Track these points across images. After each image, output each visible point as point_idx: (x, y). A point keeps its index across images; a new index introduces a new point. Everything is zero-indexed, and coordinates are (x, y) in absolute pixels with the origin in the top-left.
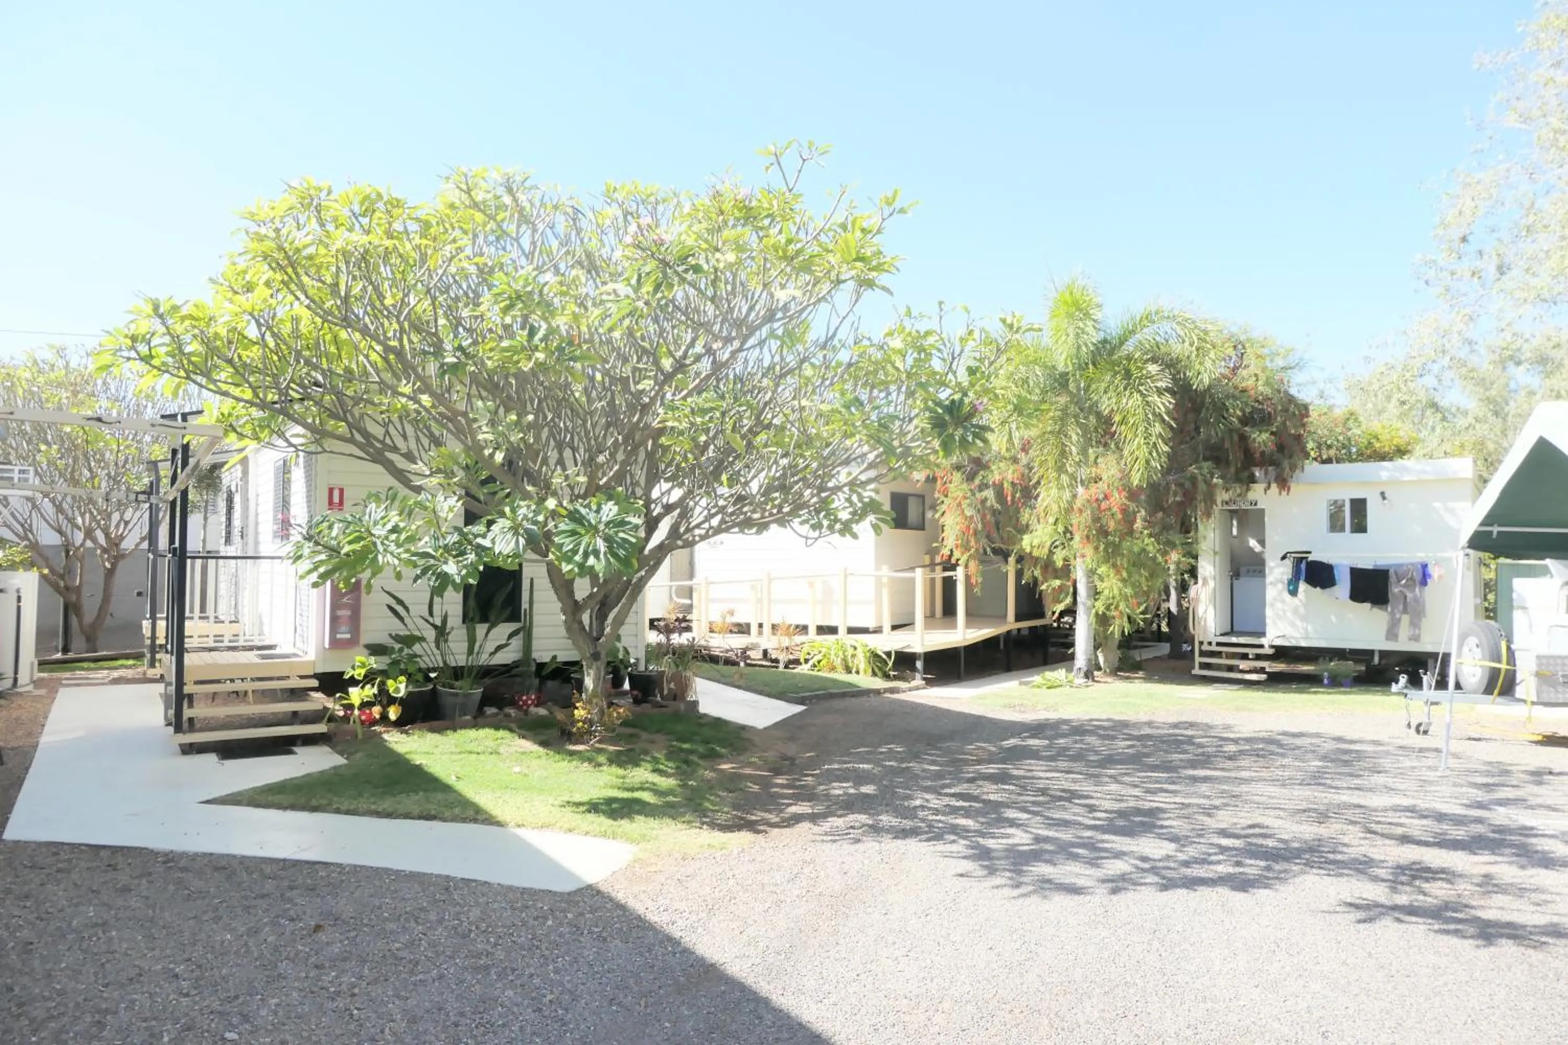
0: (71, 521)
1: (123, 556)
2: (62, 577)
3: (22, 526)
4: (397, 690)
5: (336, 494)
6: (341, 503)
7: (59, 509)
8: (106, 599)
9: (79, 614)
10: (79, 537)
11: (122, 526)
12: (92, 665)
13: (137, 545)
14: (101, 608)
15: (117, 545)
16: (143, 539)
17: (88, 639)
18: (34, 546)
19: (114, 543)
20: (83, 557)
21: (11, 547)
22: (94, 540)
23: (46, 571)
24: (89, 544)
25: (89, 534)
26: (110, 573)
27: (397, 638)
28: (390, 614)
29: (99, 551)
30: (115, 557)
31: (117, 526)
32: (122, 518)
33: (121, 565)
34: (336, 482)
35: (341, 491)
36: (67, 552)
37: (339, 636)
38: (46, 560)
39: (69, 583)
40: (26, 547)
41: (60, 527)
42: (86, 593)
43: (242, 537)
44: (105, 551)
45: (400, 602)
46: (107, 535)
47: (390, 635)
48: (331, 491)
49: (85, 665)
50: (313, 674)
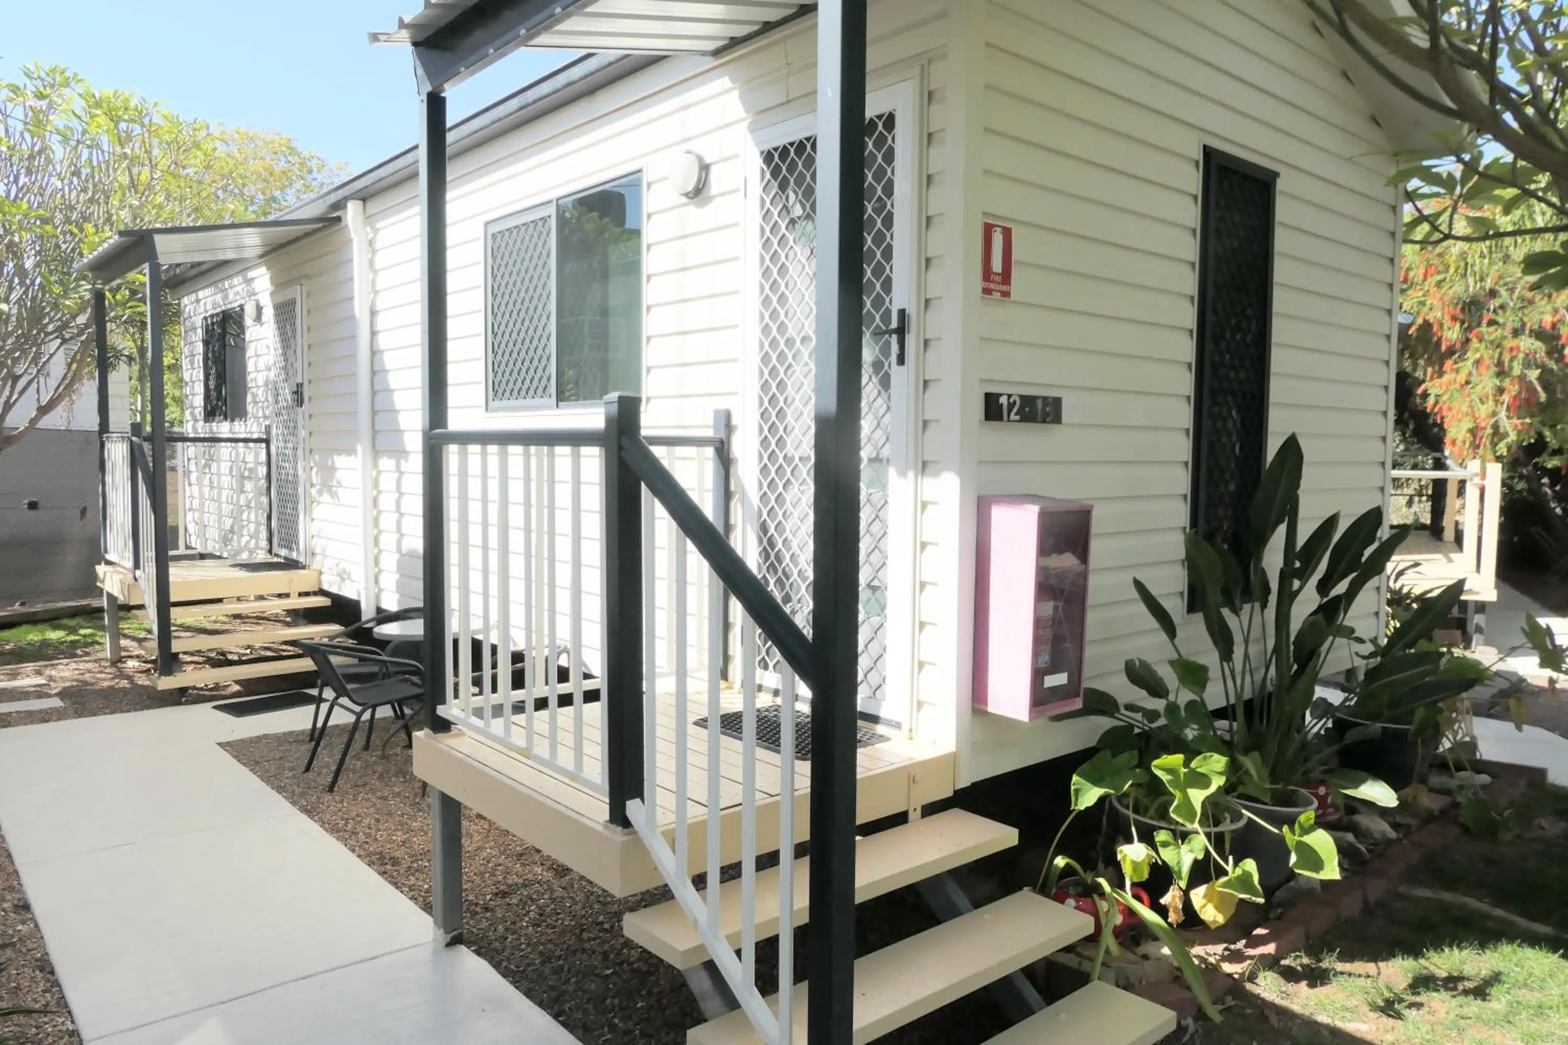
1: (9, 440)
6: (1006, 274)
16: (43, 410)
35: (1007, 233)
37: (1049, 682)
47: (1130, 664)
48: (988, 229)
50: (950, 794)
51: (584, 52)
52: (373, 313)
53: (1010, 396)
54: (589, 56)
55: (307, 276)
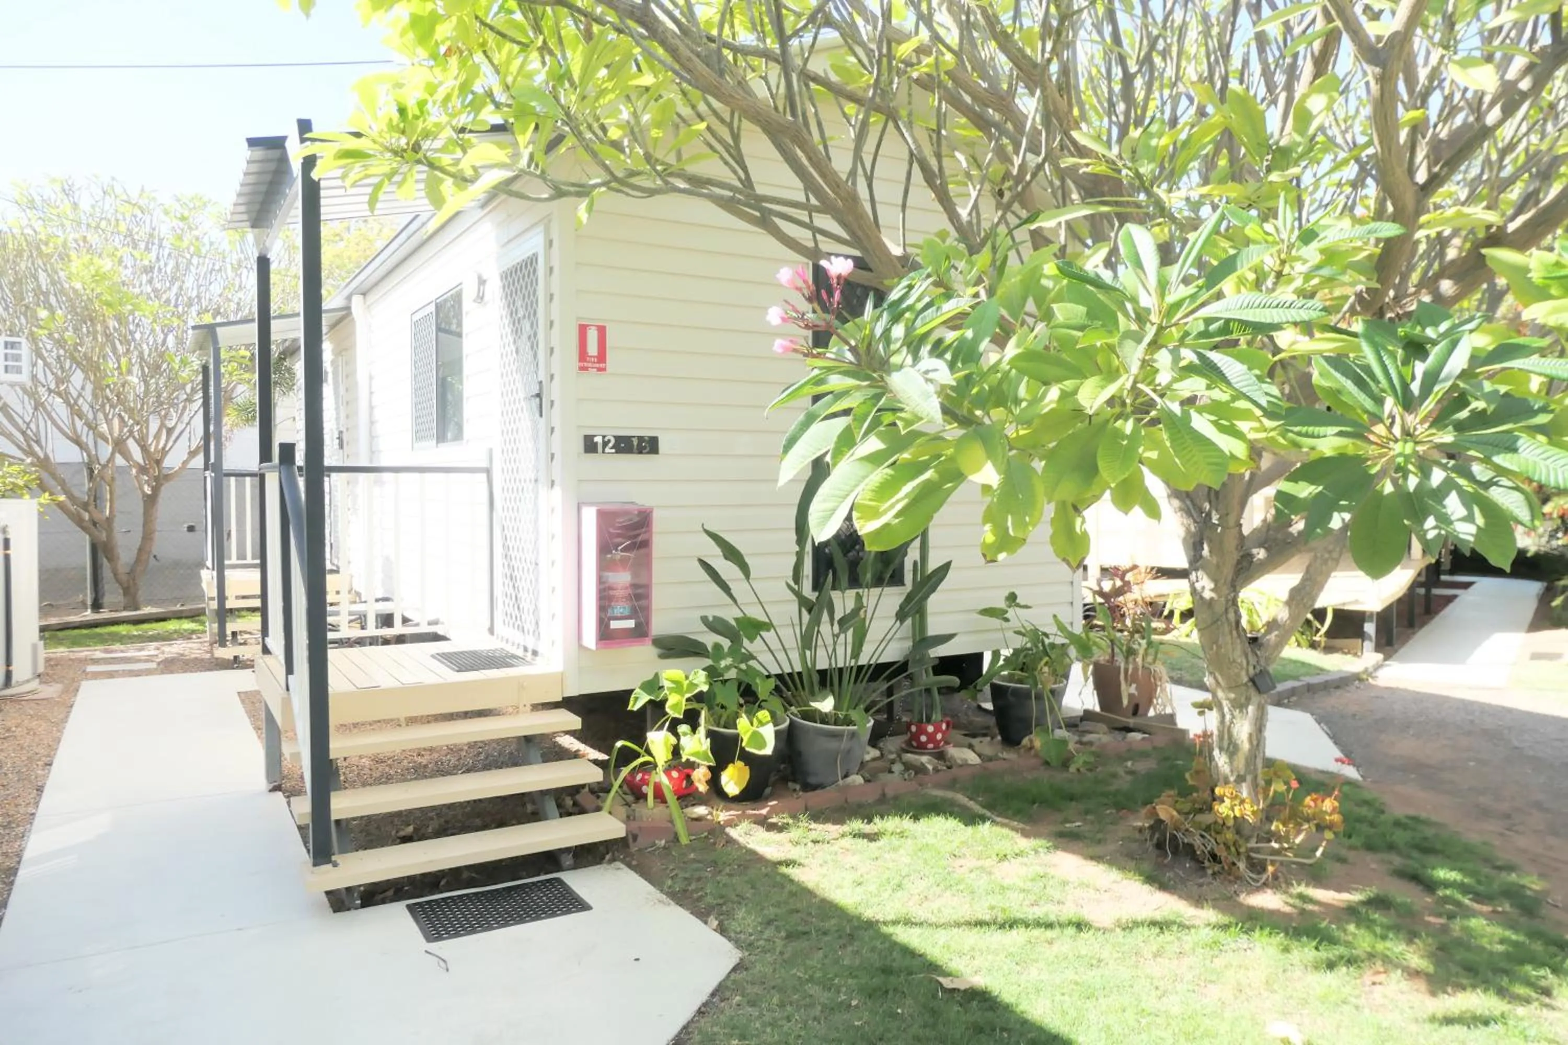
0: (92, 427)
1: (167, 477)
2: (85, 506)
3: (24, 433)
4: (758, 739)
5: (592, 337)
6: (602, 357)
7: (76, 412)
8: (147, 537)
9: (111, 559)
10: (106, 450)
11: (164, 437)
12: (134, 630)
13: (185, 463)
14: (140, 550)
15: (158, 462)
16: (192, 454)
17: (127, 591)
18: (44, 463)
19: (154, 460)
20: (113, 479)
21: (10, 465)
22: (127, 455)
23: (62, 498)
24: (120, 460)
25: (119, 446)
26: (150, 501)
27: (716, 625)
28: (705, 576)
29: (134, 471)
30: (156, 479)
31: (157, 436)
32: (162, 425)
33: (166, 491)
34: (594, 313)
35: (602, 331)
36: (91, 471)
37: (614, 625)
38: (62, 483)
39: (97, 516)
40: (32, 464)
41: (79, 437)
42: (119, 527)
43: (341, 446)
44: (143, 470)
45: (732, 553)
46: (144, 448)
47: (704, 619)
48: (583, 330)
49: (122, 629)
50: (560, 699)
51: (413, 215)
52: (371, 378)
53: (604, 437)
54: (417, 216)
55: (346, 350)
